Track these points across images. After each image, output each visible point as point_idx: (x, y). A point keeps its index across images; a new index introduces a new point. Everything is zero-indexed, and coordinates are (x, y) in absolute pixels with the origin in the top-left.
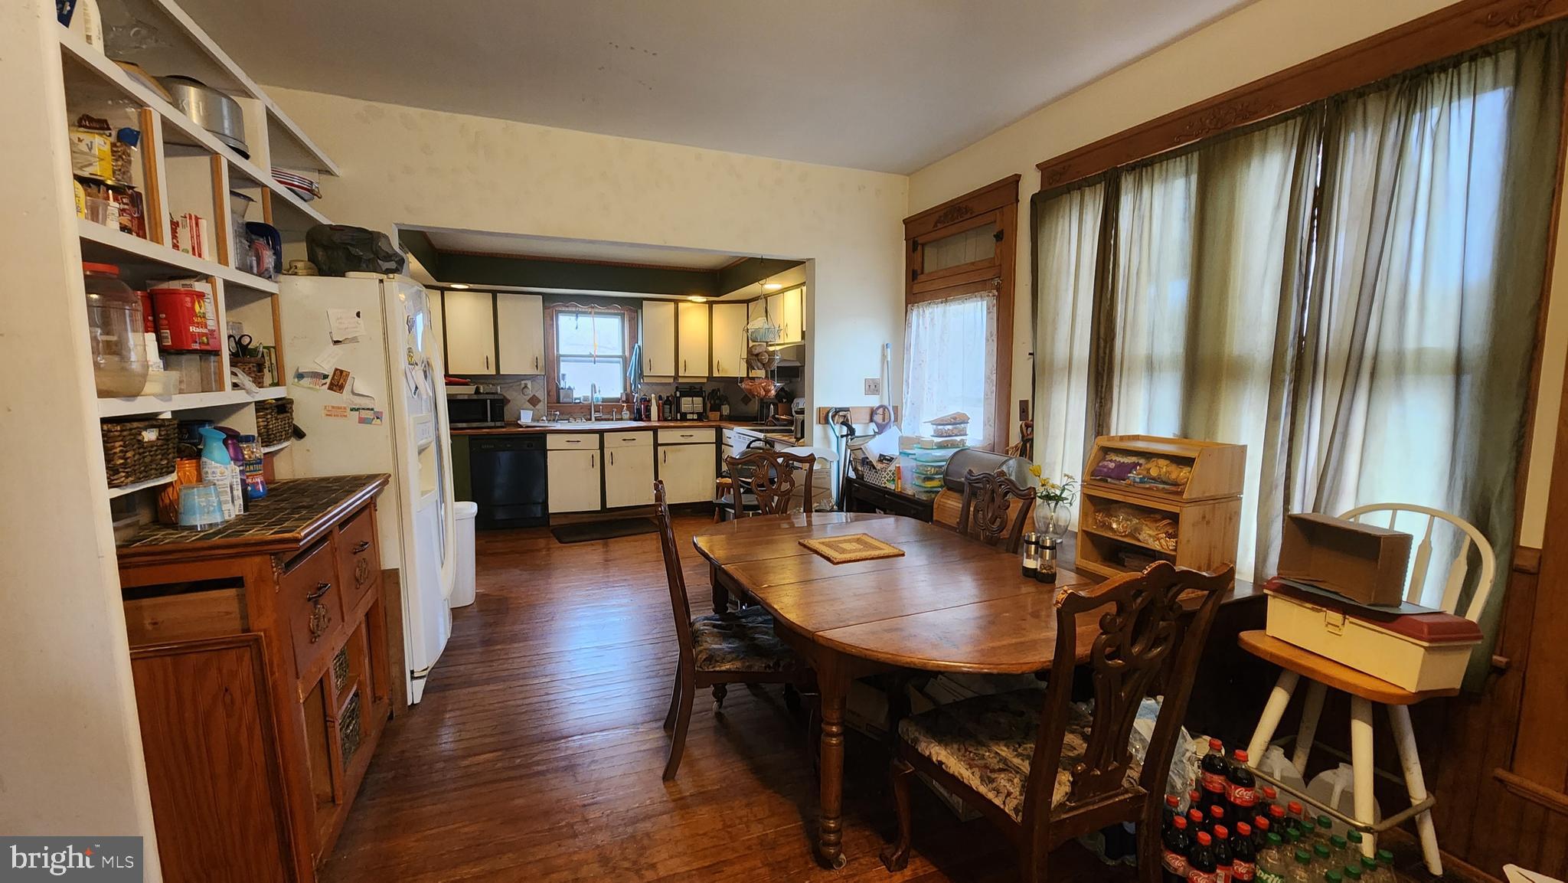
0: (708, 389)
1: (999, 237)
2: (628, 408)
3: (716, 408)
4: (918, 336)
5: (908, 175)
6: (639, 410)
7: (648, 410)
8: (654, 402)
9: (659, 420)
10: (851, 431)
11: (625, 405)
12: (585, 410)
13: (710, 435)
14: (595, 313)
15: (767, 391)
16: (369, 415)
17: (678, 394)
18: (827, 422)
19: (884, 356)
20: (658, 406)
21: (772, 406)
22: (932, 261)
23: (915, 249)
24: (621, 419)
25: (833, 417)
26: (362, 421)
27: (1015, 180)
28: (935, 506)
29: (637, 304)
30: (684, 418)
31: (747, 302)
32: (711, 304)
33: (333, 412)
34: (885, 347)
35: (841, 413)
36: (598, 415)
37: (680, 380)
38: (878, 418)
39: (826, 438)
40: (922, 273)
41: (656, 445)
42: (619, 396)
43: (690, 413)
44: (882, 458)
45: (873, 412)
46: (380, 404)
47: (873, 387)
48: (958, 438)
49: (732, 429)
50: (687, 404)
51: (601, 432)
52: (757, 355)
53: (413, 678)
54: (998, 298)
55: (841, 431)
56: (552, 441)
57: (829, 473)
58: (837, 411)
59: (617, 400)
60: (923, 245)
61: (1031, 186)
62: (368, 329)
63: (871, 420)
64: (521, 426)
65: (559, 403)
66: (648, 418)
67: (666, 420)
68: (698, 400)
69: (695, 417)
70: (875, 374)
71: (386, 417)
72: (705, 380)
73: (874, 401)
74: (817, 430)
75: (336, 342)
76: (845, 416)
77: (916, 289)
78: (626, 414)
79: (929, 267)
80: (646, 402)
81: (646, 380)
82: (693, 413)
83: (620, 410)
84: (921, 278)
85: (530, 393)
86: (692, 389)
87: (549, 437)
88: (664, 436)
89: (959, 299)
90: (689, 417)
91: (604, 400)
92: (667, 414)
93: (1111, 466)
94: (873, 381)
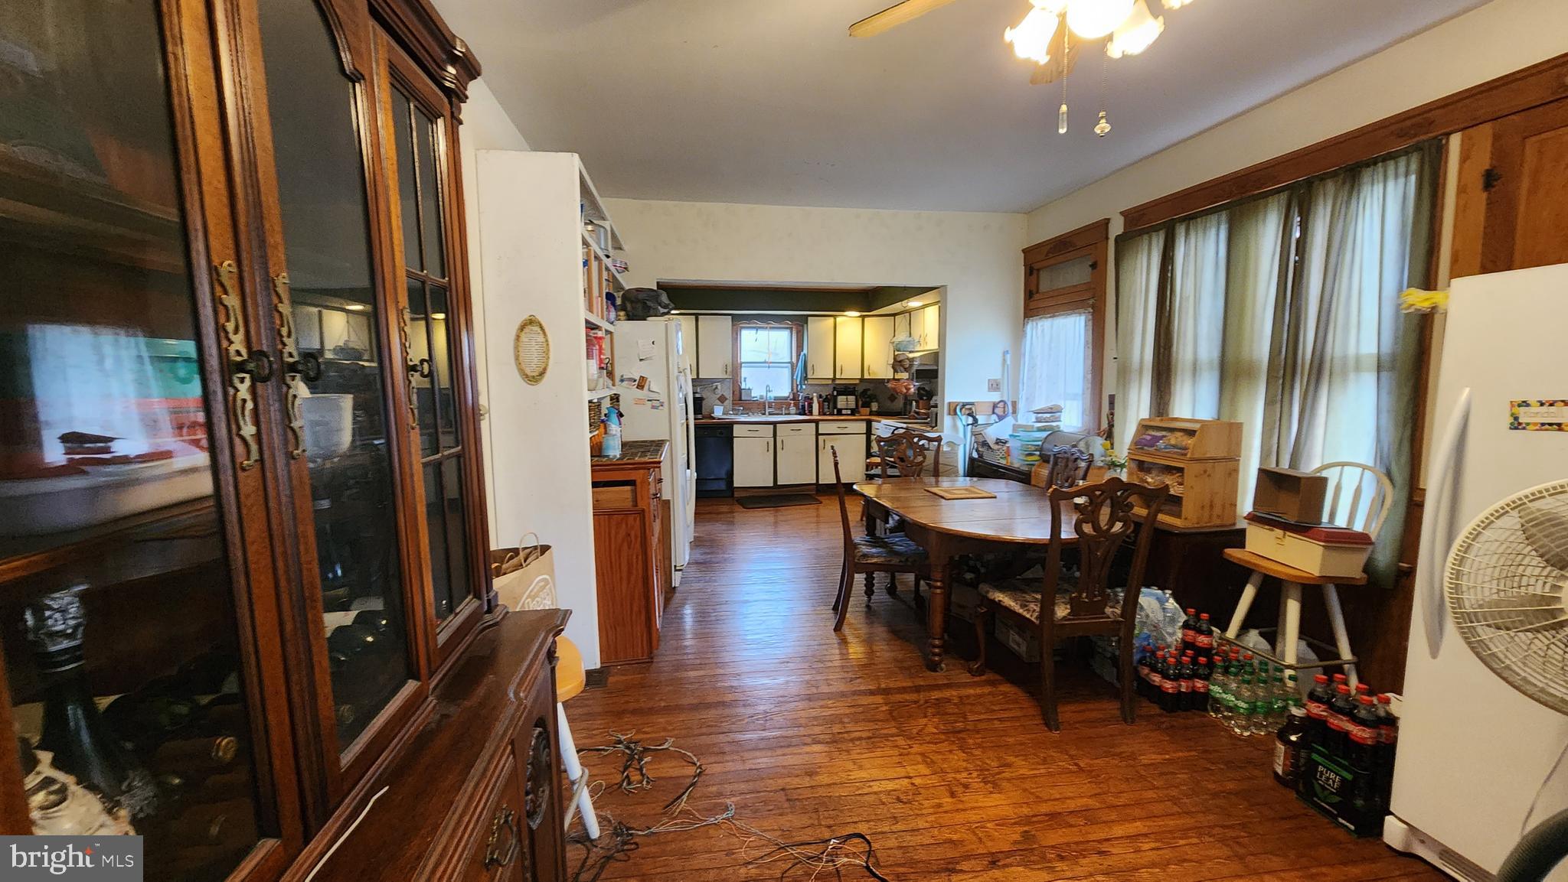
0: (860, 389)
1: (1094, 266)
2: (795, 405)
3: (866, 405)
5: (1028, 213)
6: (803, 406)
7: (810, 406)
8: (815, 400)
9: (819, 415)
10: (975, 420)
11: (792, 401)
12: (761, 406)
13: (862, 427)
14: (771, 328)
15: (908, 389)
16: (656, 404)
17: (835, 393)
18: (955, 413)
19: (1004, 360)
20: (819, 403)
21: (914, 403)
22: (1046, 282)
23: (1031, 273)
24: (789, 414)
25: (961, 409)
26: (653, 407)
27: (1106, 222)
28: (1033, 474)
29: (804, 320)
30: (840, 412)
31: (894, 315)
32: (863, 317)
33: (639, 402)
34: (1005, 353)
35: (967, 407)
36: (771, 410)
37: (837, 382)
38: (999, 411)
39: (955, 427)
40: (1037, 292)
41: (818, 434)
42: (786, 395)
43: (845, 409)
44: (998, 442)
45: (995, 406)
46: (663, 398)
47: (994, 386)
48: (1054, 424)
49: (879, 422)
50: (842, 401)
51: (774, 424)
52: (900, 361)
53: (676, 570)
54: (1093, 314)
55: (967, 421)
56: (737, 430)
57: (956, 454)
58: (964, 405)
59: (786, 398)
60: (1038, 270)
61: (1117, 228)
62: (658, 352)
63: (994, 413)
64: (714, 418)
65: (740, 400)
66: (811, 413)
67: (825, 414)
68: (852, 398)
69: (849, 412)
70: (997, 375)
71: (666, 405)
72: (857, 382)
73: (995, 397)
74: (947, 420)
75: (641, 360)
76: (970, 409)
77: (1032, 305)
78: (793, 409)
79: (1043, 287)
80: (809, 400)
81: (810, 382)
82: (847, 409)
83: (788, 406)
84: (1036, 297)
85: (719, 392)
86: (846, 389)
87: (735, 426)
88: (824, 428)
89: (1063, 315)
90: (844, 412)
91: (776, 398)
92: (826, 410)
93: (1149, 438)
94: (995, 380)
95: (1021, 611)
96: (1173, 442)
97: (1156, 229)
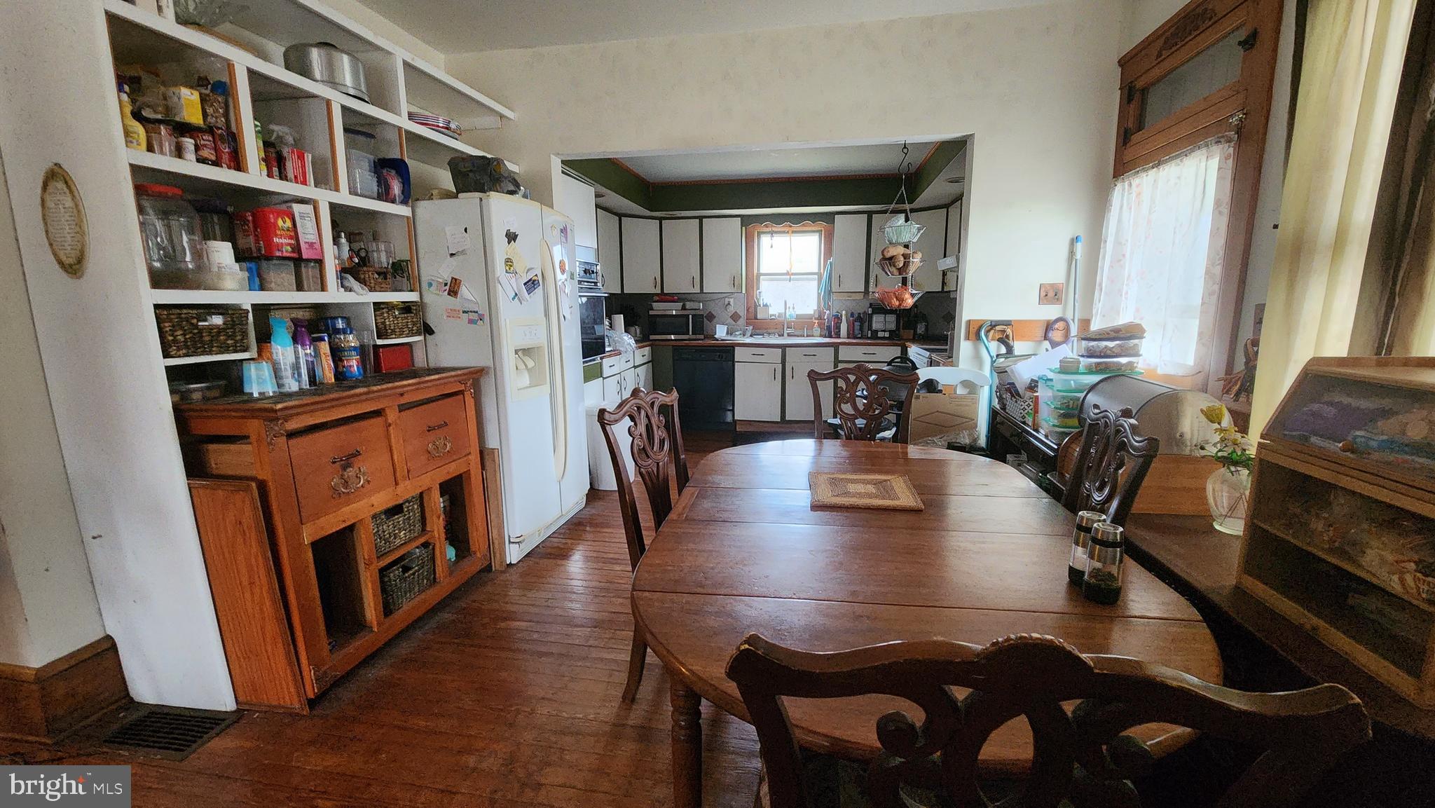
2: (820, 325)
3: (910, 325)
4: (1120, 221)
6: (829, 328)
7: (838, 327)
8: (844, 318)
10: (1010, 350)
11: (817, 321)
12: (777, 326)
14: (793, 232)
16: (474, 316)
17: (870, 311)
18: (978, 337)
19: (1072, 253)
20: (848, 323)
22: (1158, 107)
23: (1130, 100)
24: (813, 336)
25: (988, 332)
26: (471, 321)
29: (834, 218)
30: (873, 336)
33: (452, 314)
34: (1074, 241)
35: (998, 328)
36: (790, 331)
38: (1056, 335)
39: (977, 357)
41: (837, 361)
42: (812, 313)
43: (882, 331)
45: (1049, 326)
46: (483, 310)
47: (1051, 294)
48: (1123, 360)
49: (911, 348)
50: (878, 322)
51: (785, 347)
52: (891, 258)
53: (510, 542)
55: (998, 348)
56: (739, 354)
57: (975, 402)
58: (993, 325)
59: (810, 317)
60: (1145, 89)
62: (470, 243)
63: (1046, 338)
64: (718, 340)
65: (756, 322)
66: (838, 336)
67: (855, 338)
68: (889, 319)
69: (885, 335)
70: (1056, 274)
71: (487, 318)
73: (1051, 312)
74: (964, 348)
75: (452, 255)
76: (1004, 331)
77: (1128, 153)
78: (817, 331)
79: (1150, 119)
80: (838, 318)
81: (835, 296)
82: (884, 331)
83: (811, 326)
85: (731, 309)
86: (884, 307)
87: (737, 349)
89: (1178, 158)
90: (880, 334)
91: (797, 317)
92: (857, 332)
94: (1052, 286)
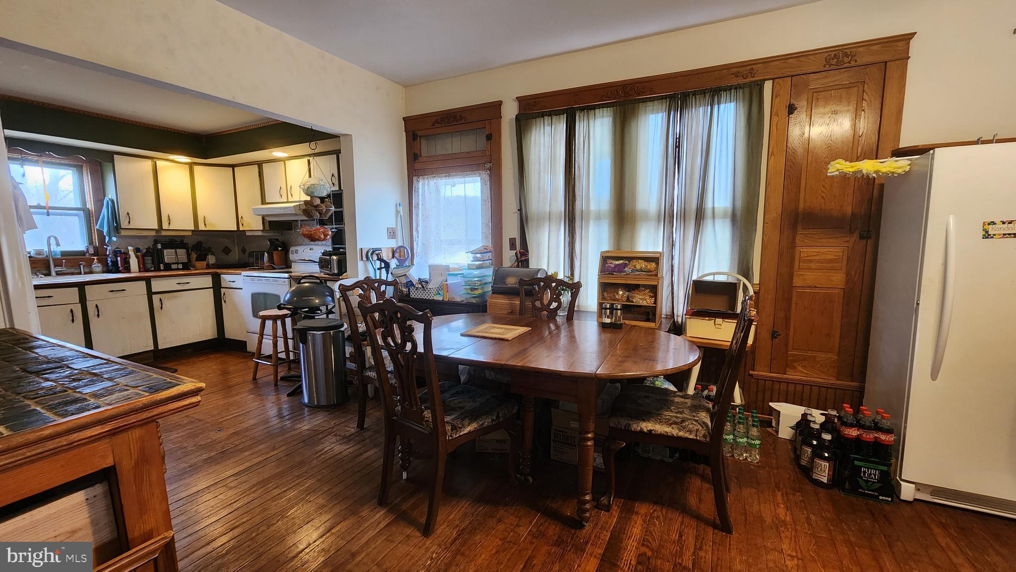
0: (191, 242)
1: (489, 137)
2: (99, 261)
3: (202, 258)
5: (405, 87)
6: (114, 263)
7: (126, 262)
8: (132, 254)
9: (140, 272)
11: (95, 258)
12: (42, 264)
13: (207, 281)
17: (159, 246)
18: (367, 259)
19: (398, 211)
20: (137, 257)
21: (266, 254)
22: (426, 149)
23: (414, 139)
24: (91, 272)
27: (497, 105)
28: (488, 305)
29: (109, 157)
30: (168, 267)
31: (233, 166)
32: (191, 165)
34: (397, 205)
36: (59, 269)
37: (164, 233)
39: (368, 271)
40: (421, 156)
41: (150, 293)
42: (85, 249)
43: (174, 263)
44: (421, 281)
45: (393, 251)
47: (392, 233)
48: (488, 262)
49: (240, 274)
50: (169, 255)
51: (81, 286)
52: (316, 206)
54: (490, 176)
58: (374, 251)
59: (83, 253)
60: (420, 137)
61: (510, 112)
66: (127, 269)
67: (150, 270)
68: (182, 252)
69: (180, 266)
70: (393, 224)
72: (190, 233)
73: (393, 244)
74: (360, 266)
77: (417, 166)
78: (97, 266)
79: (424, 153)
80: (123, 254)
81: (123, 233)
82: (177, 263)
83: (90, 263)
84: (421, 159)
86: (175, 241)
88: (157, 285)
89: (461, 175)
90: (174, 266)
91: (64, 254)
92: (149, 266)
93: (613, 266)
94: (392, 228)
95: (681, 434)
96: (638, 267)
97: (558, 113)
